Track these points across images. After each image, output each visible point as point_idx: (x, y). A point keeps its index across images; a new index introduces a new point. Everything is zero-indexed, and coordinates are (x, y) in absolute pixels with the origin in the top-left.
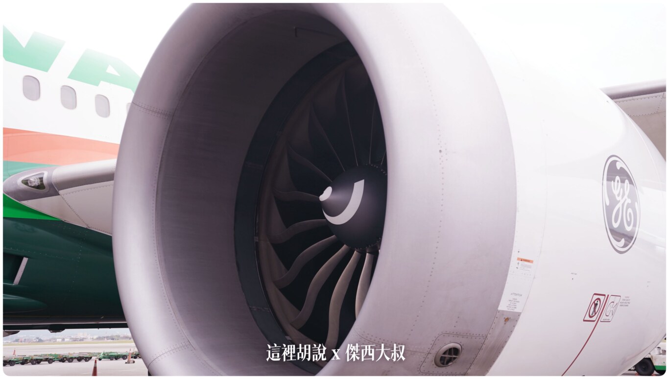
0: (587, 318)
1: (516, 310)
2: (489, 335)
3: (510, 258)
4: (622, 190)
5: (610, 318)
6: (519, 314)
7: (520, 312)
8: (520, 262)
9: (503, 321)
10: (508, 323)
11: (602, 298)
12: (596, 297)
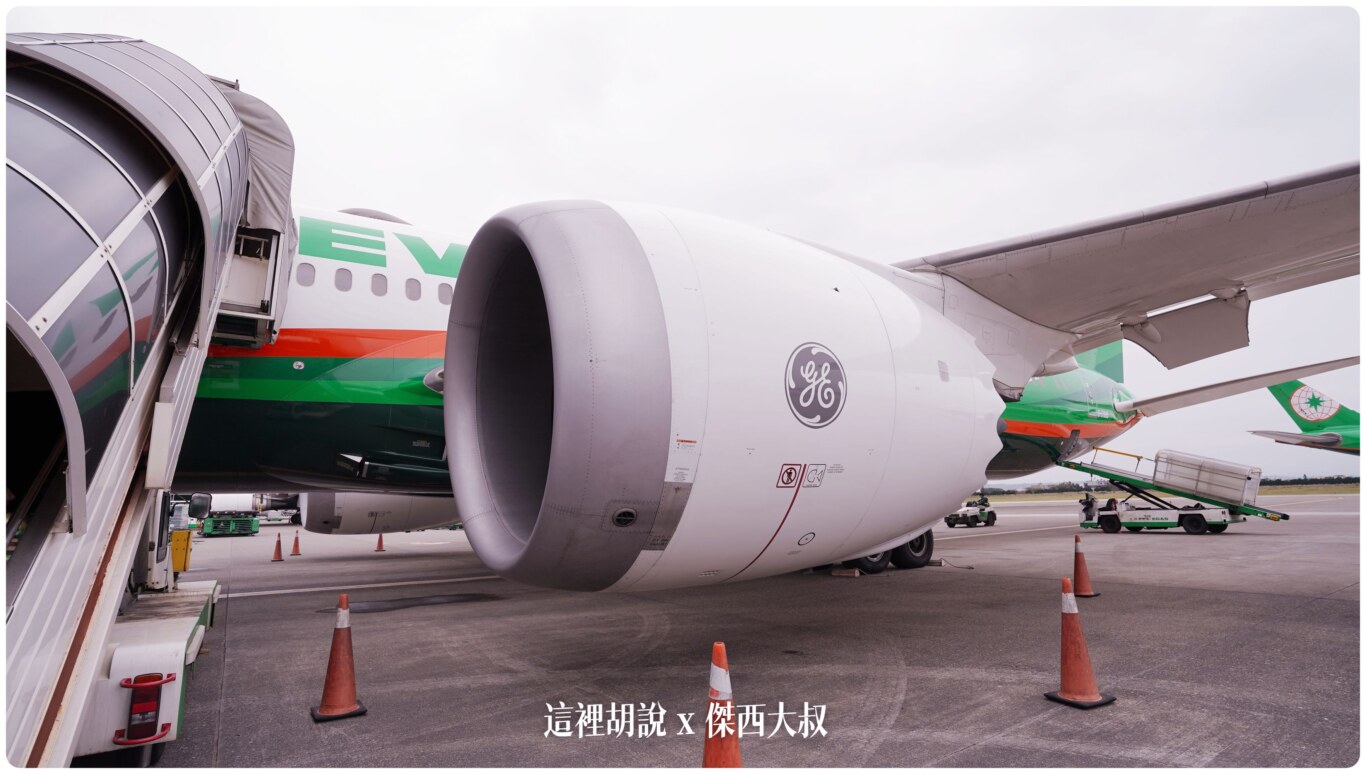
0: (781, 484)
1: (686, 481)
2: (662, 503)
3: (669, 441)
4: (816, 373)
5: (816, 482)
6: (691, 485)
7: (691, 482)
8: (681, 443)
9: (673, 491)
10: (679, 493)
11: (797, 468)
12: (786, 468)
